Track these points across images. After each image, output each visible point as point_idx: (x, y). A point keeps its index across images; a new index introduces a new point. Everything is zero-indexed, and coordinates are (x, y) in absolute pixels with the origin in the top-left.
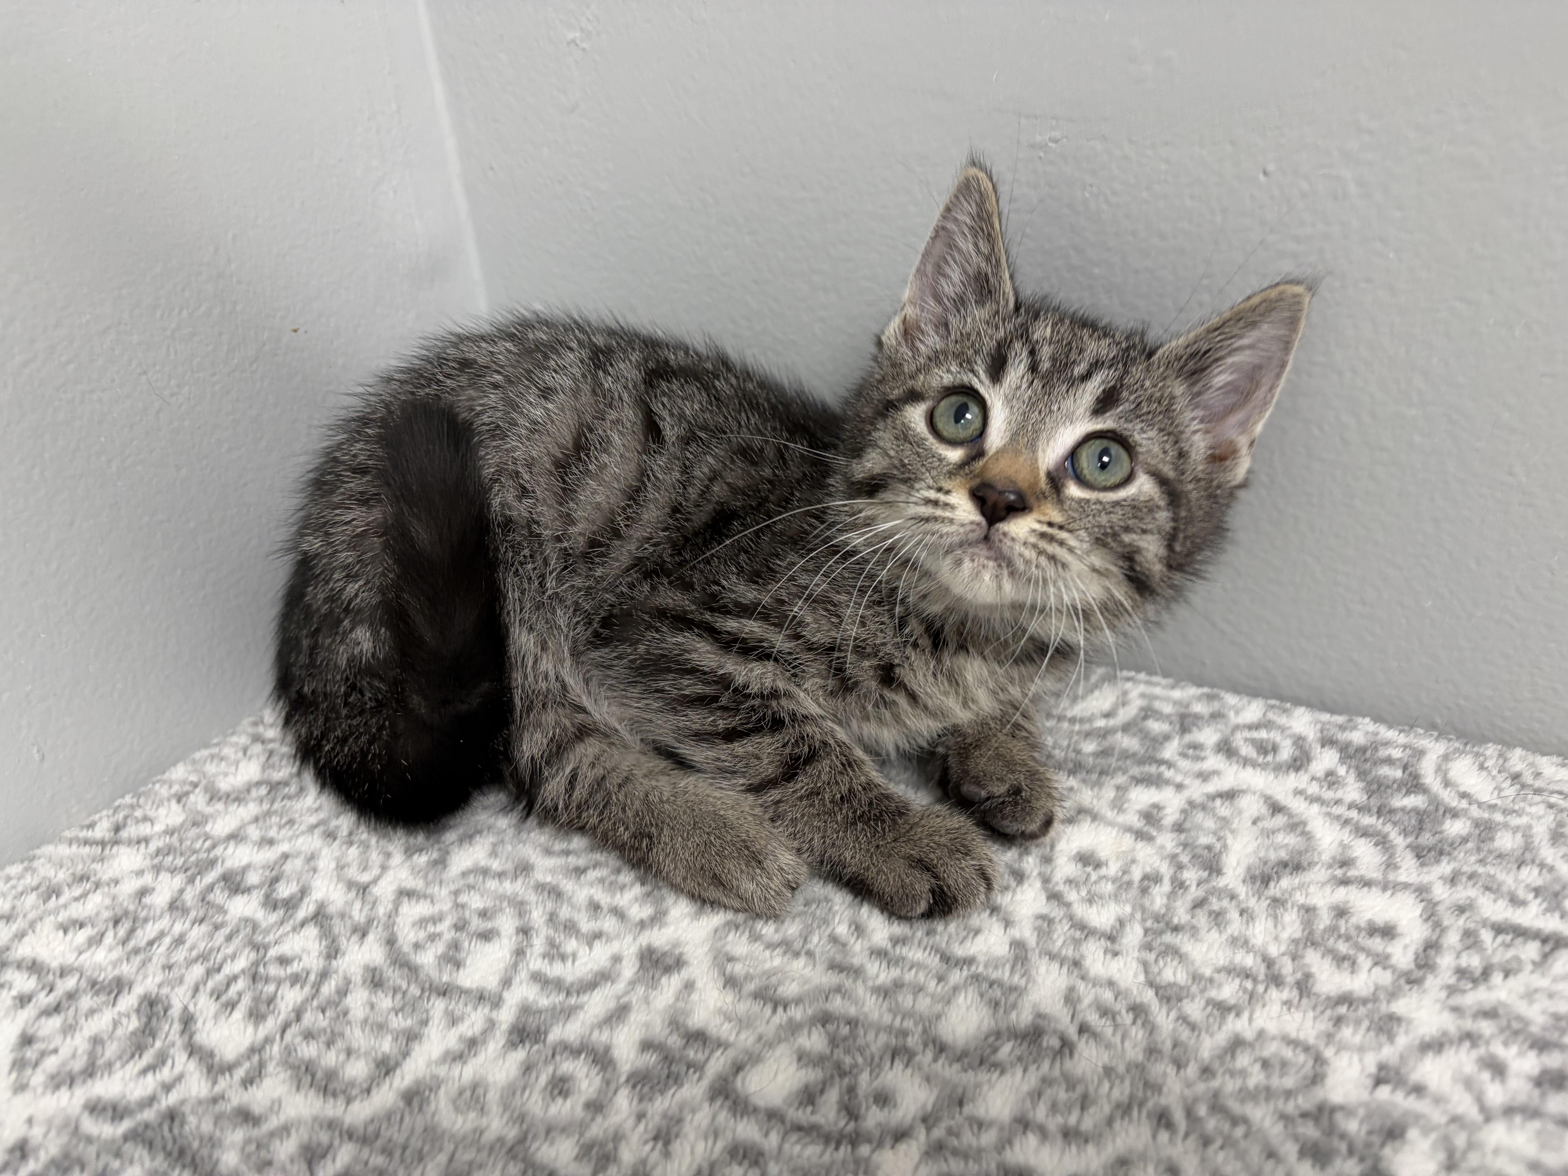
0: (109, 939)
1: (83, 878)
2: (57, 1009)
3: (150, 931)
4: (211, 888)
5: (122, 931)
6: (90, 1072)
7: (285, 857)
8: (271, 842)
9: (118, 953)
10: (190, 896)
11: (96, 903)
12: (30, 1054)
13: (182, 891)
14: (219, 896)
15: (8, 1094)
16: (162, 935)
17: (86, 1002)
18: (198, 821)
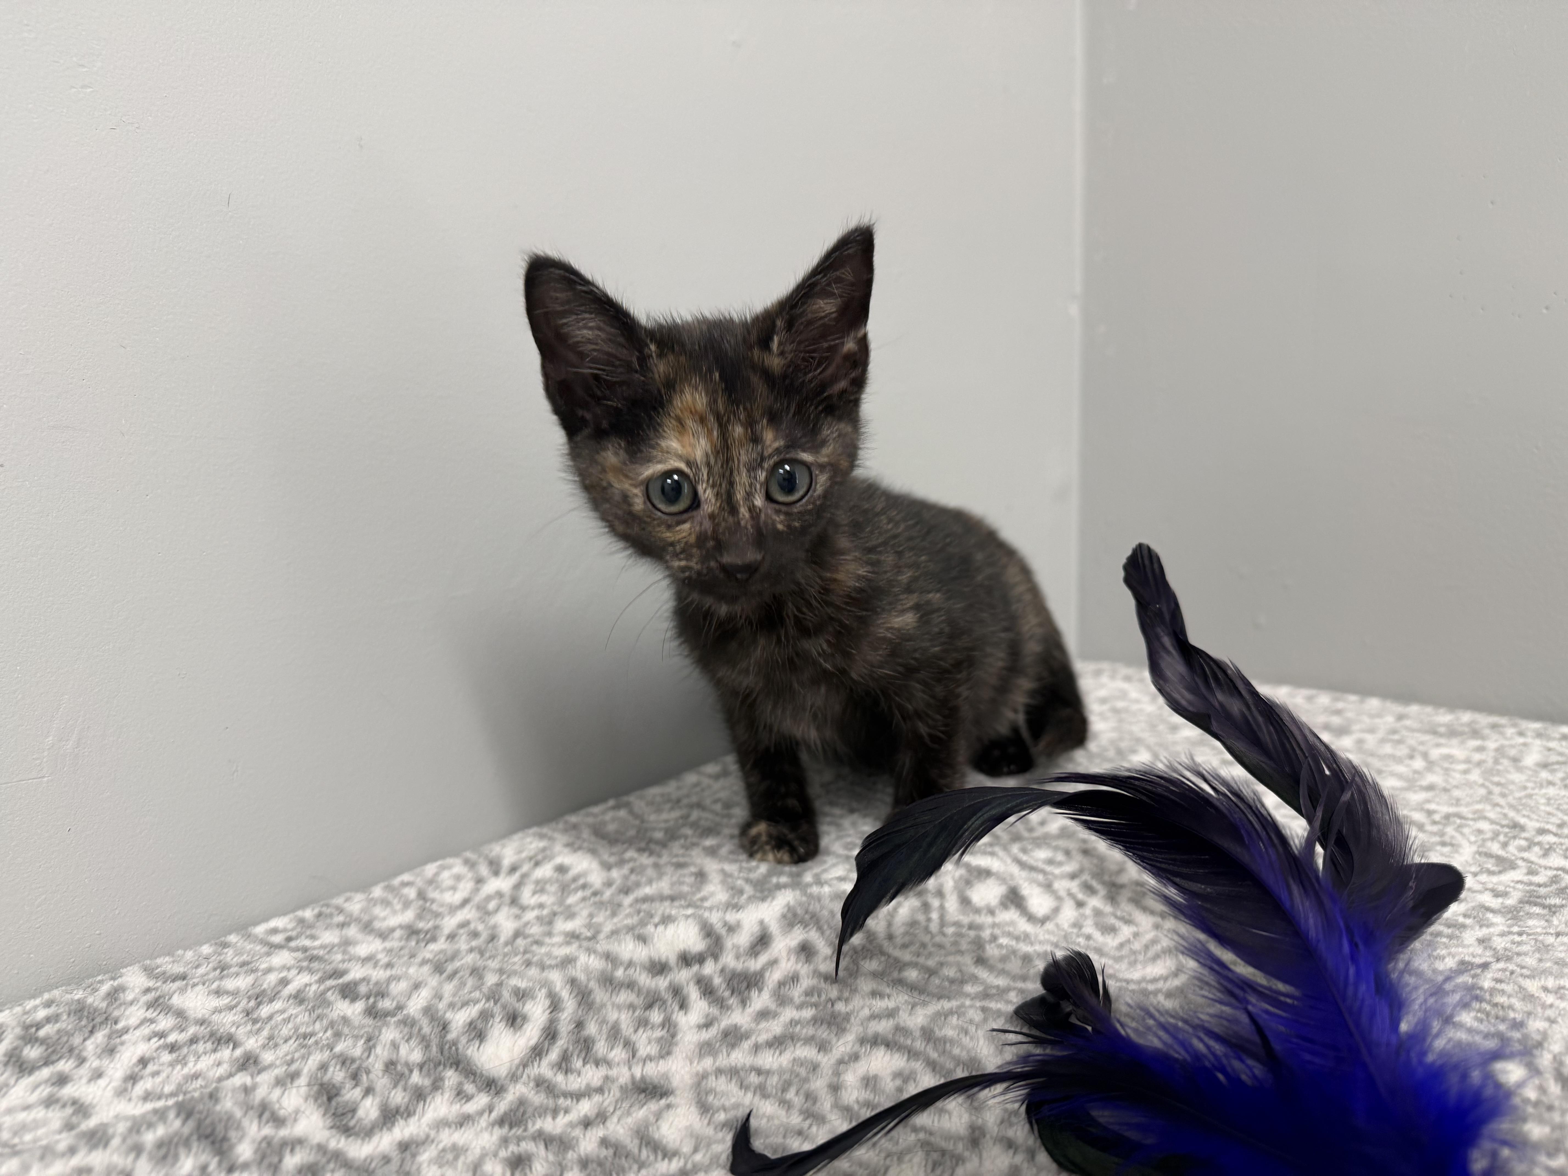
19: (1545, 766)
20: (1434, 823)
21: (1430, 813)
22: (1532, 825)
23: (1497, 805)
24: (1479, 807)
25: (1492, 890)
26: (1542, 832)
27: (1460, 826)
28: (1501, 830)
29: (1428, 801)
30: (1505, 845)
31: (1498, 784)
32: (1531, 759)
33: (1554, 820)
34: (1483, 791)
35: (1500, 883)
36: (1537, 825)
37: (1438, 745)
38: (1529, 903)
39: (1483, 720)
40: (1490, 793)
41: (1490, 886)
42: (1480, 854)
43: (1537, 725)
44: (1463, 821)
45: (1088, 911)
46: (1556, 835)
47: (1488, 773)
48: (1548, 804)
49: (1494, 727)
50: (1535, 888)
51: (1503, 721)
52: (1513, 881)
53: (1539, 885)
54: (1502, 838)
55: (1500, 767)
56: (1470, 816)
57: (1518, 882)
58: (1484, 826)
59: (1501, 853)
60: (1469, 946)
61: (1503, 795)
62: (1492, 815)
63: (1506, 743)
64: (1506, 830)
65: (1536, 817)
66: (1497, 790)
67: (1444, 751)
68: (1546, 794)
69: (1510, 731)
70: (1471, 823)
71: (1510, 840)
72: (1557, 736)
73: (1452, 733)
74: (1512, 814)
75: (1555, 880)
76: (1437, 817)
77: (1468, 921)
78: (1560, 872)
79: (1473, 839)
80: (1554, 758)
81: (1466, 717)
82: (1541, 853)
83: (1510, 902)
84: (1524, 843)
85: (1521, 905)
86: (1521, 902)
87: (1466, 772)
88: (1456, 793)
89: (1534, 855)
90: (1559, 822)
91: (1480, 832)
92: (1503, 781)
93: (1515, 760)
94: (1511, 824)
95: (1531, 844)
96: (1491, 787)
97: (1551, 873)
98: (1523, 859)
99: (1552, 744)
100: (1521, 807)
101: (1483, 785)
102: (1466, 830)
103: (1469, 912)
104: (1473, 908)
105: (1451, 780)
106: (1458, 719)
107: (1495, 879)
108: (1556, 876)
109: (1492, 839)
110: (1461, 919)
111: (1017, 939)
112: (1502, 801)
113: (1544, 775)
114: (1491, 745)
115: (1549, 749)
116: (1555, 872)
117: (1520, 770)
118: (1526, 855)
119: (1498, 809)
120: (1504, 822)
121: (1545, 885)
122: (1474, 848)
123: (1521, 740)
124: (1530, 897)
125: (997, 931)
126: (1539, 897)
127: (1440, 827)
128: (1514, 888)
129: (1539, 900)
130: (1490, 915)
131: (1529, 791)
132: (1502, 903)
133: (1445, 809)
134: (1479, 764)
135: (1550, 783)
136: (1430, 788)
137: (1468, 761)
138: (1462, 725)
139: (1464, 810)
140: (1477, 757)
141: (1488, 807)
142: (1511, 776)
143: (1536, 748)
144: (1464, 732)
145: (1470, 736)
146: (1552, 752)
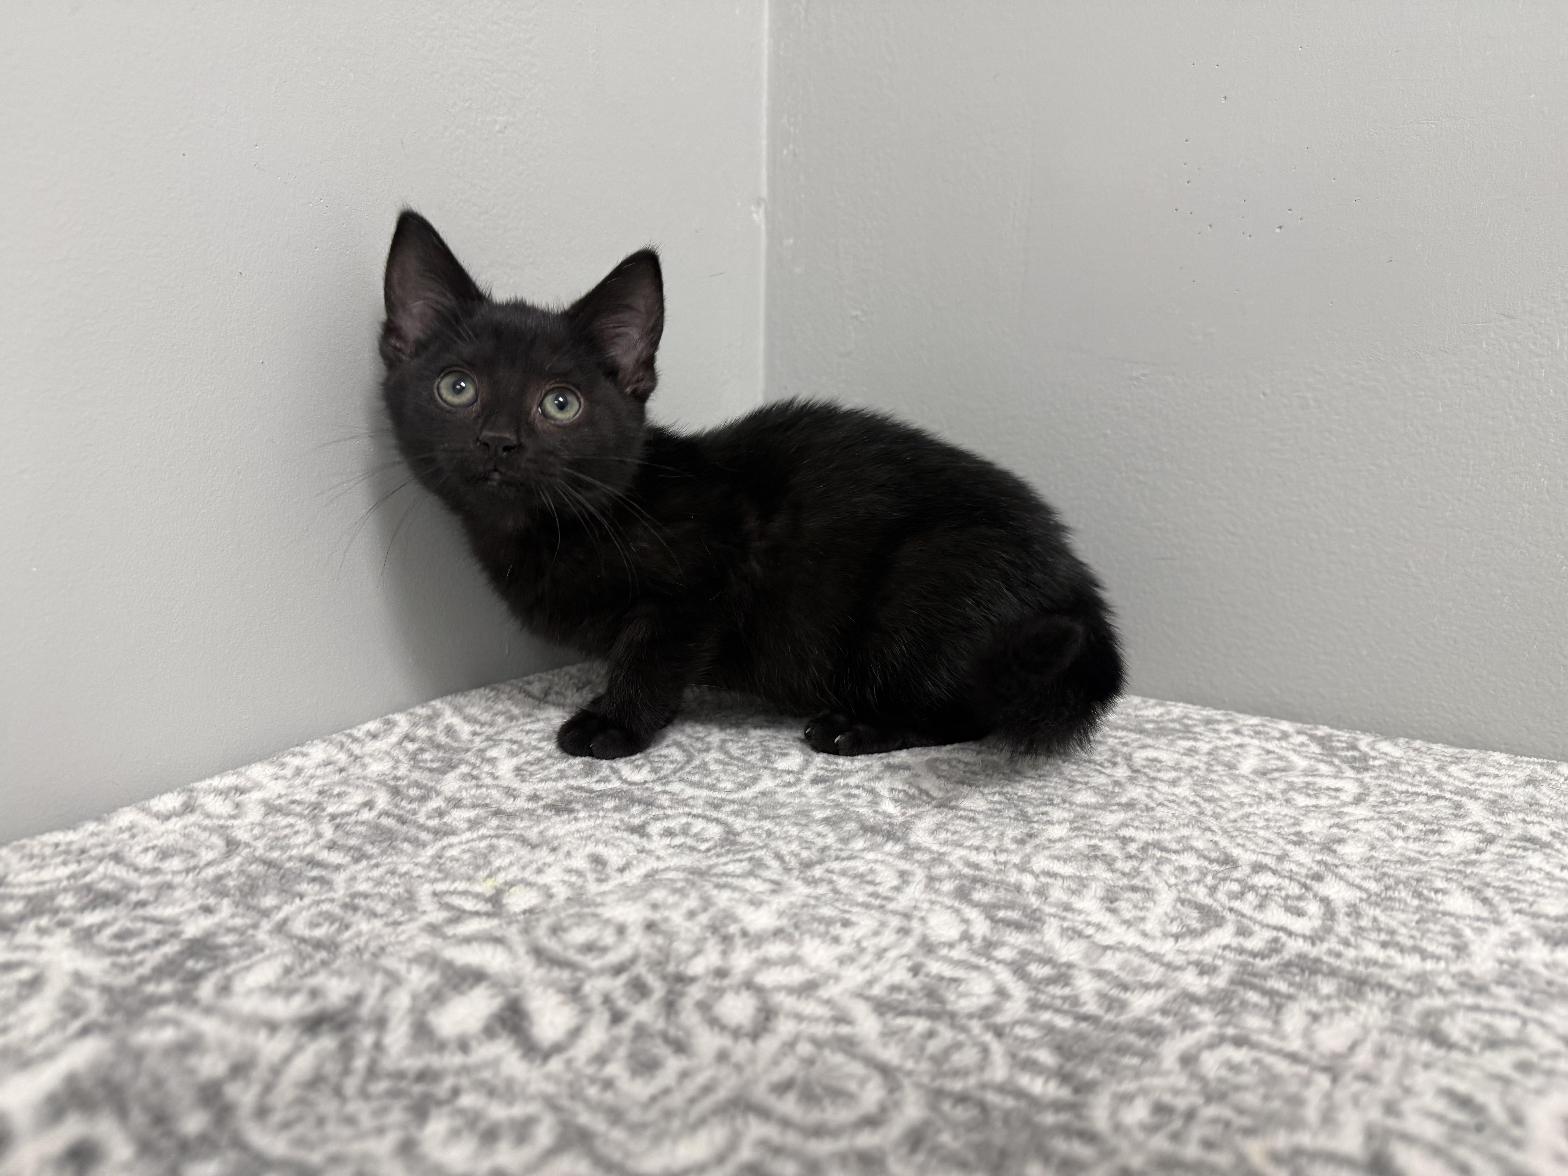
19: (1263, 773)
20: (1130, 857)
21: (1125, 841)
22: (1246, 858)
23: (1209, 829)
24: (1185, 832)
25: (1198, 964)
26: (1258, 868)
27: (1160, 862)
28: (1210, 867)
29: (1124, 825)
30: (1213, 890)
31: (1210, 800)
32: (1247, 766)
33: (1274, 850)
34: (1193, 810)
35: (1203, 952)
36: (1254, 858)
37: (1144, 747)
38: (1243, 983)
39: (1197, 713)
40: (1201, 813)
41: (1194, 957)
42: (1183, 902)
43: (1255, 720)
44: (1164, 854)
45: (625, 1030)
46: (1275, 872)
47: (1202, 783)
48: (1267, 828)
49: (1208, 722)
50: (1251, 960)
51: (1217, 714)
52: (1219, 947)
53: (1254, 955)
54: (1209, 880)
55: (1214, 776)
56: (1174, 846)
57: (1226, 947)
58: (1189, 860)
59: (1208, 901)
60: (1168, 1073)
61: (1216, 816)
62: (1199, 844)
63: (1220, 743)
64: (1215, 867)
65: (1253, 847)
66: (1208, 808)
67: (1151, 753)
68: (1265, 813)
69: (1225, 728)
70: (1174, 857)
71: (1219, 883)
72: (1277, 734)
73: (1161, 731)
74: (1224, 842)
75: (1275, 947)
76: (1132, 848)
77: (1167, 1022)
78: (1281, 934)
79: (1172, 881)
80: (1274, 763)
81: (1177, 709)
82: (1256, 902)
83: (1220, 982)
84: (1235, 887)
85: (1233, 988)
86: (1232, 982)
87: (1174, 783)
88: (1161, 812)
89: (1246, 905)
90: (1279, 853)
91: (1183, 869)
92: (1217, 795)
93: (1231, 766)
94: (1222, 857)
95: (1247, 888)
96: (1204, 805)
97: (1269, 934)
98: (1231, 910)
99: (1270, 746)
100: (1236, 833)
101: (1194, 803)
102: (1166, 869)
103: (1168, 1007)
104: (1175, 999)
105: (1156, 795)
106: (1168, 713)
107: (1198, 945)
108: (1276, 940)
109: (1198, 882)
110: (1158, 1019)
111: (491, 1092)
112: (1213, 824)
113: (1263, 786)
114: (1204, 747)
115: (1269, 752)
116: (1275, 933)
117: (1235, 779)
118: (1236, 904)
119: (1209, 835)
120: (1214, 855)
121: (1262, 955)
122: (1173, 894)
123: (1237, 740)
124: (1243, 973)
125: (464, 1081)
126: (1255, 975)
127: (1135, 863)
128: (1223, 958)
129: (1256, 981)
130: (1195, 1009)
131: (1247, 809)
132: (1209, 985)
133: (1145, 836)
134: (1190, 770)
135: (1270, 797)
136: (1130, 805)
137: (1176, 768)
138: (1172, 721)
139: (1166, 837)
140: (1188, 762)
141: (1197, 833)
142: (1225, 789)
143: (1253, 751)
144: (1174, 730)
145: (1181, 735)
146: (1272, 756)
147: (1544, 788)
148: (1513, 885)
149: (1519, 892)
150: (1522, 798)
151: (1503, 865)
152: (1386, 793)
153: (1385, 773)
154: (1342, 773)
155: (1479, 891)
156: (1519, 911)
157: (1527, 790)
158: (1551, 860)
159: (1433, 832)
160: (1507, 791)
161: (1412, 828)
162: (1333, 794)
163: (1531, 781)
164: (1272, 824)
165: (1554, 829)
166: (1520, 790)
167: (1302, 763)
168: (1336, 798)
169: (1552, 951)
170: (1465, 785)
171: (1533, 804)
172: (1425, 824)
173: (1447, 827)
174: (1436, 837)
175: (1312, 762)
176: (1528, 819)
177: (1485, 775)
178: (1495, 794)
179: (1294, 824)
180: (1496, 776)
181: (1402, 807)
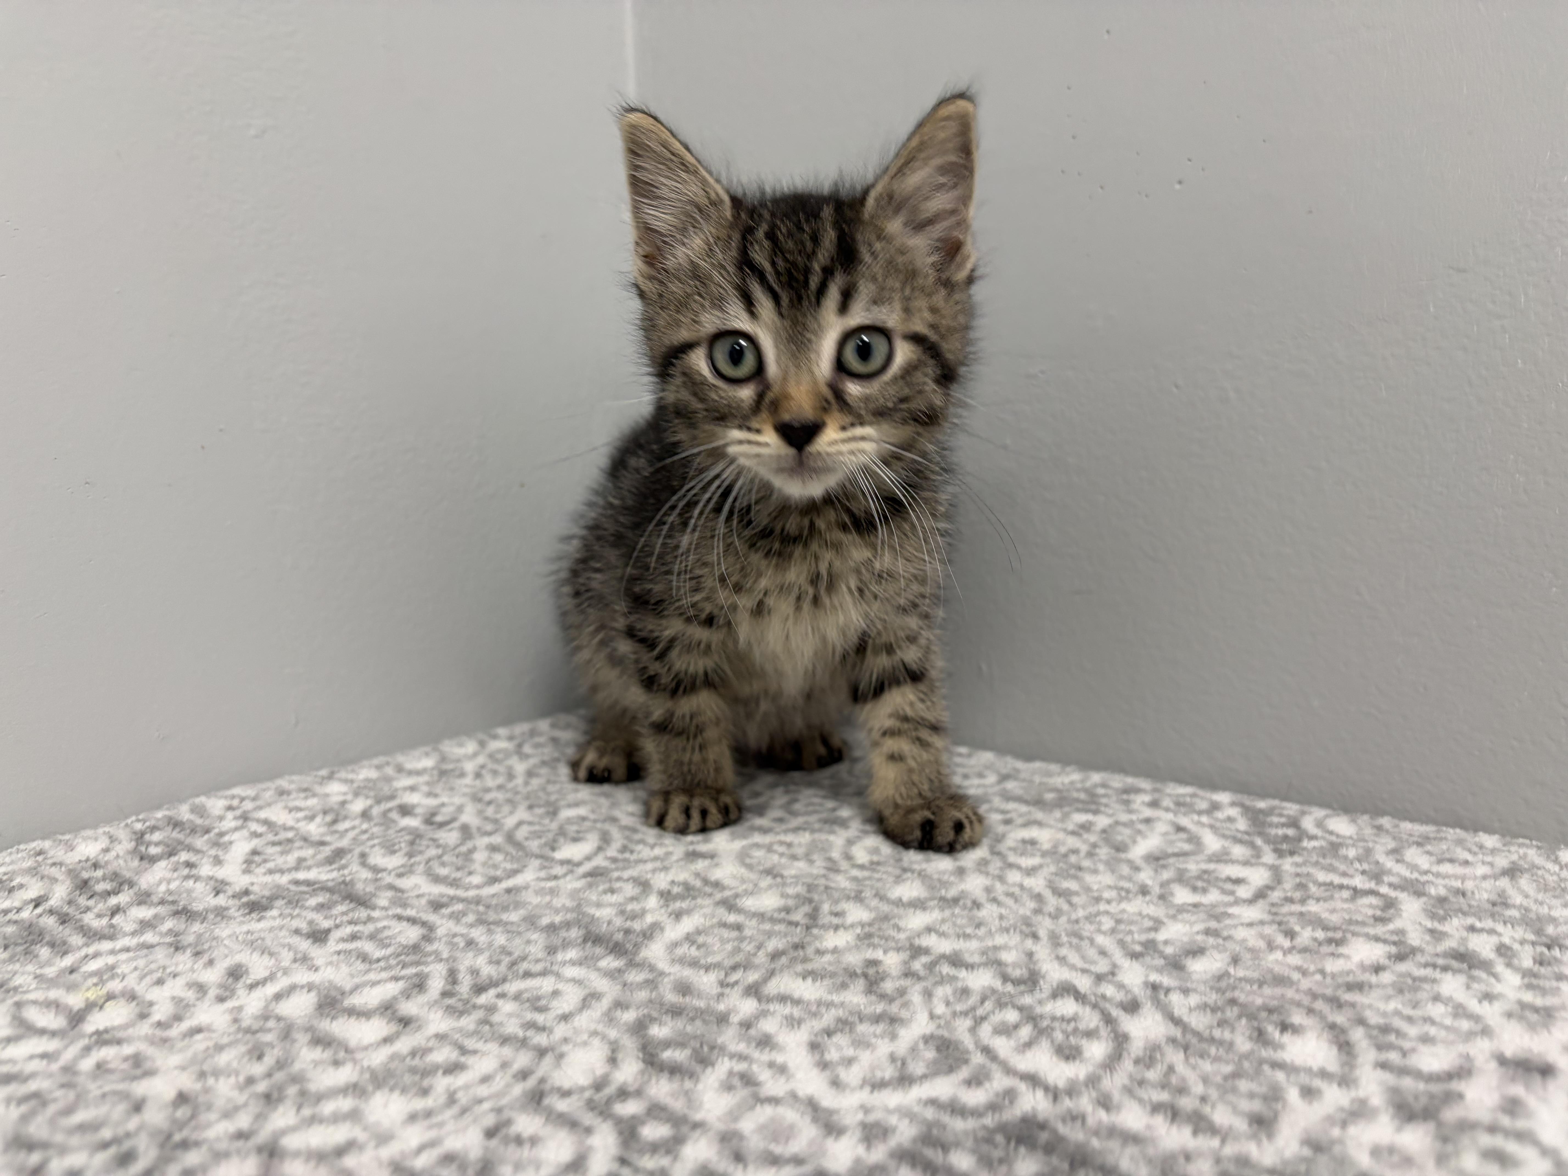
0: (318, 819)
1: (305, 790)
2: (279, 843)
3: (346, 825)
4: (390, 810)
5: (329, 818)
6: (297, 868)
7: (443, 805)
8: (436, 796)
9: (323, 830)
10: (376, 811)
11: (312, 802)
12: (257, 858)
13: (371, 807)
14: (394, 815)
15: (239, 873)
16: (353, 828)
17: (298, 844)
18: (388, 780)
19: (1156, 859)
20: (907, 974)
21: (916, 953)
22: (1056, 975)
23: (1034, 935)
24: (1001, 939)
26: (1061, 991)
27: (941, 981)
28: (1001, 988)
29: (929, 929)
30: (981, 1021)
31: (1061, 893)
32: (1141, 848)
33: (1100, 966)
34: (1030, 907)
36: (1066, 976)
37: (1028, 824)
40: (1039, 911)
44: (953, 971)
46: (1079, 997)
47: (1067, 871)
48: (1112, 932)
51: (1142, 782)
54: (985, 1007)
55: (1088, 863)
56: (974, 959)
58: (981, 979)
61: (1055, 916)
62: (1008, 957)
64: (1008, 988)
65: (1075, 961)
66: (1053, 904)
67: (1030, 832)
68: (1122, 912)
70: (963, 975)
71: (995, 1011)
72: (1204, 807)
73: (1061, 802)
74: (1042, 954)
76: (919, 963)
79: (940, 1009)
80: (1179, 845)
82: (1025, 1039)
84: (1013, 1017)
87: (1032, 871)
88: (987, 911)
89: (1010, 1043)
90: (1105, 969)
91: (964, 993)
92: (1074, 886)
93: (1120, 848)
94: (1026, 975)
95: (1028, 1018)
96: (1050, 900)
99: (1184, 821)
100: (1066, 940)
101: (1037, 898)
102: (943, 991)
105: (998, 887)
112: (1044, 926)
113: (1145, 875)
114: (1102, 821)
115: (1180, 829)
117: (1115, 865)
118: (997, 1042)
119: (1029, 943)
120: (1018, 972)
122: (927, 1029)
127: (908, 983)
131: (1101, 907)
133: (946, 946)
134: (1064, 855)
136: (954, 901)
137: (1048, 851)
139: (971, 947)
140: (1069, 843)
141: (1015, 940)
142: (1089, 879)
143: (1161, 827)
144: (1077, 800)
145: (1080, 806)
146: (1183, 836)
147: (1524, 882)
148: (1397, 1023)
149: (1399, 1033)
150: (1485, 896)
151: (1401, 991)
152: (1301, 886)
153: (1314, 858)
154: (1258, 856)
155: (1343, 1031)
156: (1383, 1066)
157: (1497, 883)
158: (1475, 986)
159: (1330, 941)
160: (1469, 885)
161: (1306, 935)
162: (1229, 886)
163: (1512, 872)
164: (1122, 927)
165: (1506, 940)
166: (1487, 885)
167: (1212, 843)
168: (1232, 893)
169: (1399, 1130)
170: (1415, 875)
171: (1501, 902)
172: (1326, 928)
173: (1354, 934)
174: (1332, 948)
175: (1227, 844)
176: (1478, 925)
177: (1451, 861)
178: (1449, 889)
179: (1150, 929)
180: (1466, 863)
181: (1312, 907)
